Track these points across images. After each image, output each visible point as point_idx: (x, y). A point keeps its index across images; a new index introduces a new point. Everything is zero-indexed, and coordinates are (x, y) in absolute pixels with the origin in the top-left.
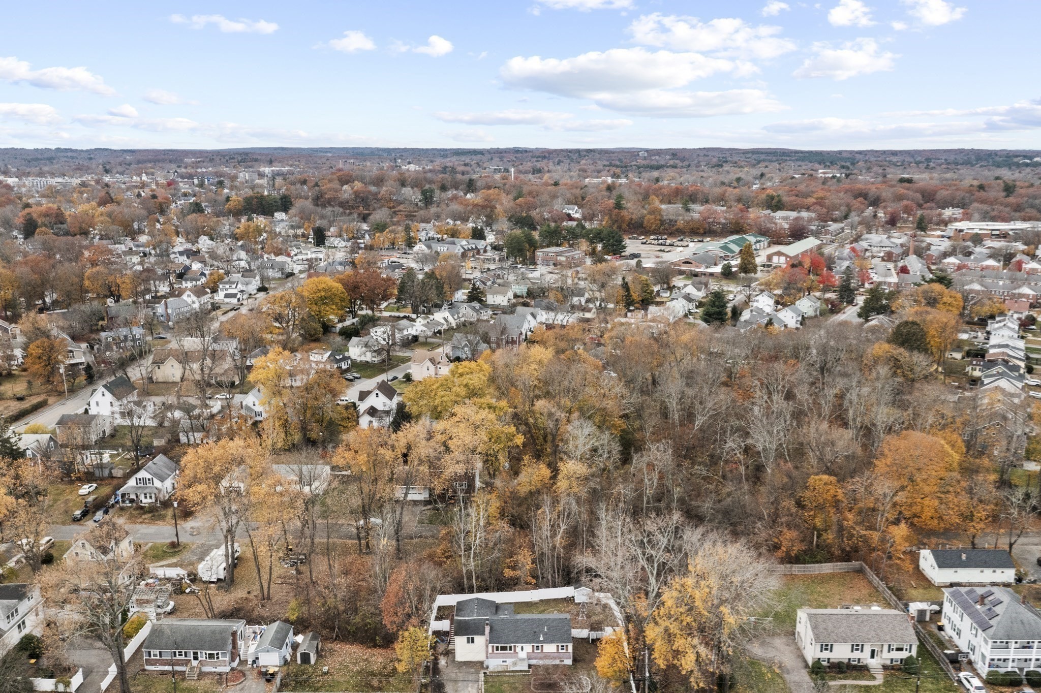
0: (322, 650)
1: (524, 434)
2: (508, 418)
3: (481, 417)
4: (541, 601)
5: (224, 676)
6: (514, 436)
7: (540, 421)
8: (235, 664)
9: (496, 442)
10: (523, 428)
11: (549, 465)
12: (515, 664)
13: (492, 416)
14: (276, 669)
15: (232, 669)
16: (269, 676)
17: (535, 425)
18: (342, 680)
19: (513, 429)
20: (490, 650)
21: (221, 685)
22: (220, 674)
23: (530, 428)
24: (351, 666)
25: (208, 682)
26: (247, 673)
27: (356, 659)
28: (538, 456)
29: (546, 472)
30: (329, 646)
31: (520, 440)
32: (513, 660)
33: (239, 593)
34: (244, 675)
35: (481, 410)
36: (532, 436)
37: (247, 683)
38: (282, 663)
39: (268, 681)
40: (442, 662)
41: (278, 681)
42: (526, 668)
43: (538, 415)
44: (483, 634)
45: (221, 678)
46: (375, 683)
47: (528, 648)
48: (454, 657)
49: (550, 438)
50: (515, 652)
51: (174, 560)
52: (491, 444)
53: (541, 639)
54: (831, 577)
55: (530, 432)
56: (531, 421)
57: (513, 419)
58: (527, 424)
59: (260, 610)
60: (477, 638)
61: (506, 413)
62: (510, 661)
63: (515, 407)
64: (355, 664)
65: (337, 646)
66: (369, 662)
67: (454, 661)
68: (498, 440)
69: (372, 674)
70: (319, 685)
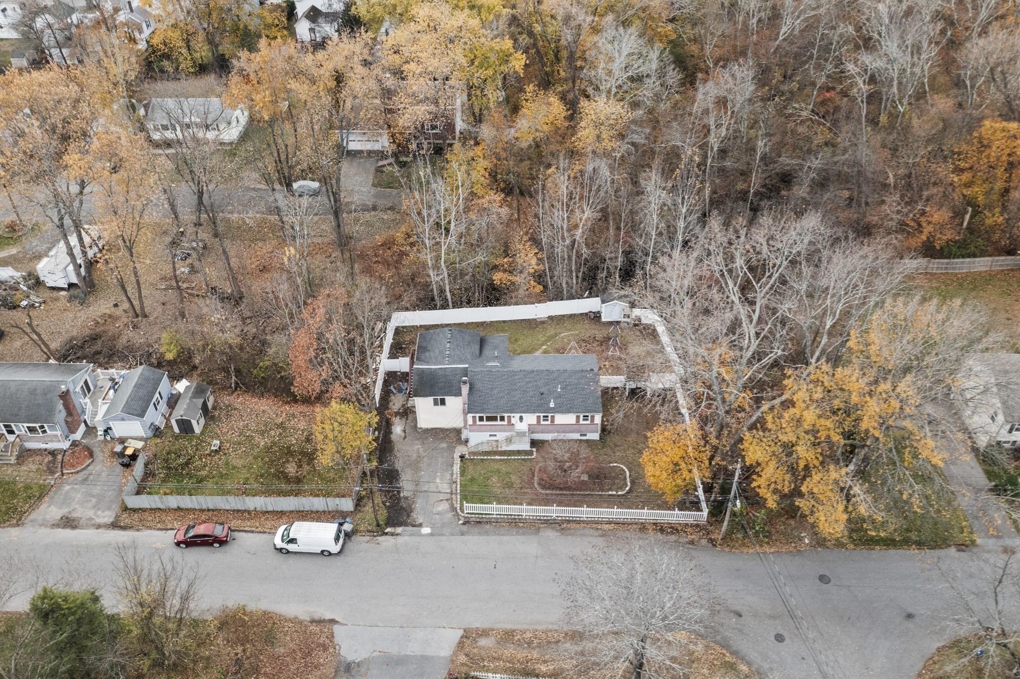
0: (214, 408)
1: (526, 51)
2: (502, 24)
3: (456, 24)
4: (551, 318)
5: (60, 457)
6: (511, 55)
7: (550, 29)
8: (78, 435)
9: (481, 66)
10: (524, 40)
11: (563, 97)
12: (509, 440)
13: (475, 22)
14: (140, 445)
15: (74, 444)
16: (126, 460)
17: (544, 35)
18: (239, 463)
19: (508, 44)
20: (470, 422)
21: (52, 473)
22: (53, 453)
23: (536, 40)
24: (257, 439)
25: (34, 467)
26: (96, 450)
27: (266, 425)
28: (546, 83)
29: (557, 109)
30: (227, 399)
31: (518, 62)
32: (508, 434)
33: (101, 307)
34: (91, 454)
35: (457, 13)
36: (538, 52)
37: (96, 468)
38: (150, 434)
39: (126, 466)
40: (398, 429)
41: (139, 467)
42: (527, 447)
43: (548, 19)
44: (458, 394)
45: (54, 461)
46: (291, 469)
47: (531, 419)
48: (415, 420)
49: (564, 54)
50: (510, 424)
51: (13, 251)
52: (473, 69)
53: (552, 405)
54: (989, 278)
55: (535, 45)
56: (538, 28)
57: (510, 25)
58: (531, 34)
59: (131, 334)
60: (449, 399)
61: (498, 17)
62: (501, 436)
63: (514, 7)
64: (262, 433)
65: (239, 401)
66: (284, 429)
67: (415, 427)
68: (485, 63)
69: (289, 452)
70: (204, 473)
